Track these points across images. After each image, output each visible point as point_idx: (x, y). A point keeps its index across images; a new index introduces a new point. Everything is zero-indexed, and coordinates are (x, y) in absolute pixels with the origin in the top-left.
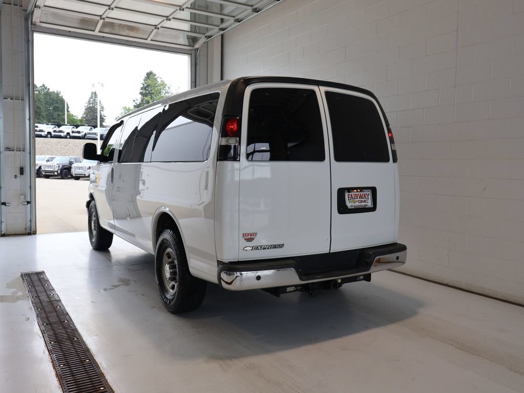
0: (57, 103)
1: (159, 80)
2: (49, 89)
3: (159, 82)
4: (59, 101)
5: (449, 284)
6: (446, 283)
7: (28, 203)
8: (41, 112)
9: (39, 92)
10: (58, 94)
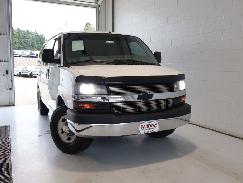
0: (42, 40)
1: (92, 27)
2: (38, 33)
3: (92, 28)
4: (43, 39)
5: (237, 136)
6: (235, 136)
7: (10, 89)
8: (35, 45)
9: (33, 35)
10: (42, 36)
